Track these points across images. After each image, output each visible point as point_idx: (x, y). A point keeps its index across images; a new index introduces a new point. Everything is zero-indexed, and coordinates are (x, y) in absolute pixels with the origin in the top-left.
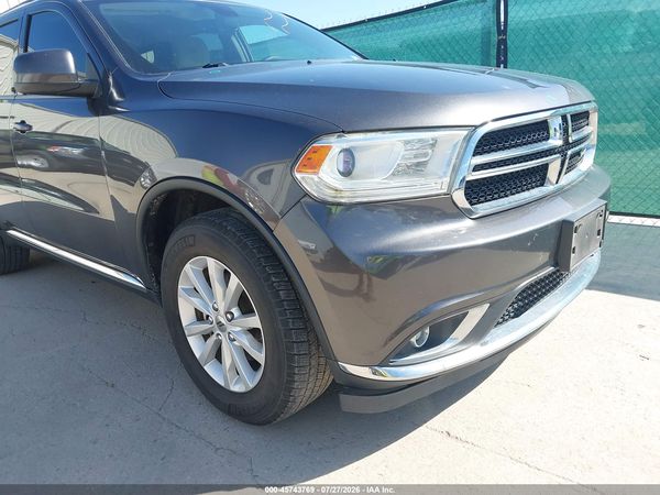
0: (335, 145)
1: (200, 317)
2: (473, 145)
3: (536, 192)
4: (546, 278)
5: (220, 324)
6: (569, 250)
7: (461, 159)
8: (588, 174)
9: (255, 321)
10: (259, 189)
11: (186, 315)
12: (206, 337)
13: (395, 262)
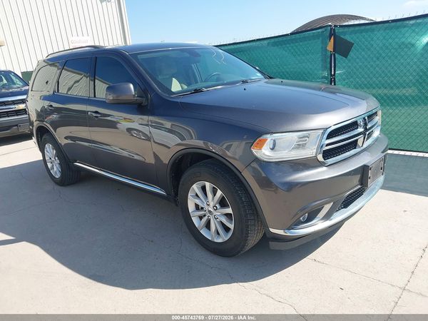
0: (269, 138)
1: (197, 207)
2: (326, 135)
3: (352, 152)
4: (358, 190)
5: (210, 212)
6: (368, 178)
7: (321, 140)
8: (377, 139)
9: (229, 210)
10: (232, 151)
11: (191, 207)
12: (201, 218)
13: (292, 186)
